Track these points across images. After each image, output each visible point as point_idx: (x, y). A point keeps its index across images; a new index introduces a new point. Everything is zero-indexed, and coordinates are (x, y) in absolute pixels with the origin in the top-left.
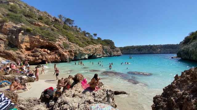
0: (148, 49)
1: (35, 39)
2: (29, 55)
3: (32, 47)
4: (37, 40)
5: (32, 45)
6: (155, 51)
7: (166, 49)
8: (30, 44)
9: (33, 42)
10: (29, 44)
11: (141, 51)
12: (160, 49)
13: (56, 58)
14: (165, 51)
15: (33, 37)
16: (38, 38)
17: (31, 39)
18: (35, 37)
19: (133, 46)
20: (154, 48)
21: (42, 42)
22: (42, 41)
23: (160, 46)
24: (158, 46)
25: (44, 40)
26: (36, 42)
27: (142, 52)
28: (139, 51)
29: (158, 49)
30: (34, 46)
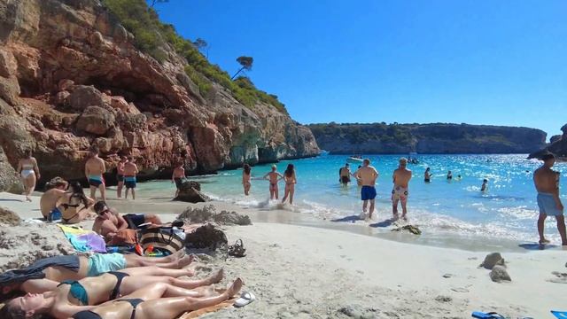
0: (380, 136)
1: (73, 26)
2: (48, 123)
3: (49, 75)
4: (84, 34)
5: (51, 62)
6: (403, 144)
7: (435, 140)
8: (42, 52)
9: (60, 43)
10: (34, 50)
11: (360, 143)
12: (418, 137)
13: (176, 147)
14: (430, 146)
15: (62, 11)
16: (90, 22)
17: (51, 21)
18: (73, 12)
19: (332, 125)
20: (400, 133)
21: (109, 51)
22: (108, 43)
23: (416, 127)
24: (410, 128)
25: (118, 39)
26: (73, 47)
27: (362, 147)
28: (353, 142)
29: (410, 137)
30: (61, 68)
